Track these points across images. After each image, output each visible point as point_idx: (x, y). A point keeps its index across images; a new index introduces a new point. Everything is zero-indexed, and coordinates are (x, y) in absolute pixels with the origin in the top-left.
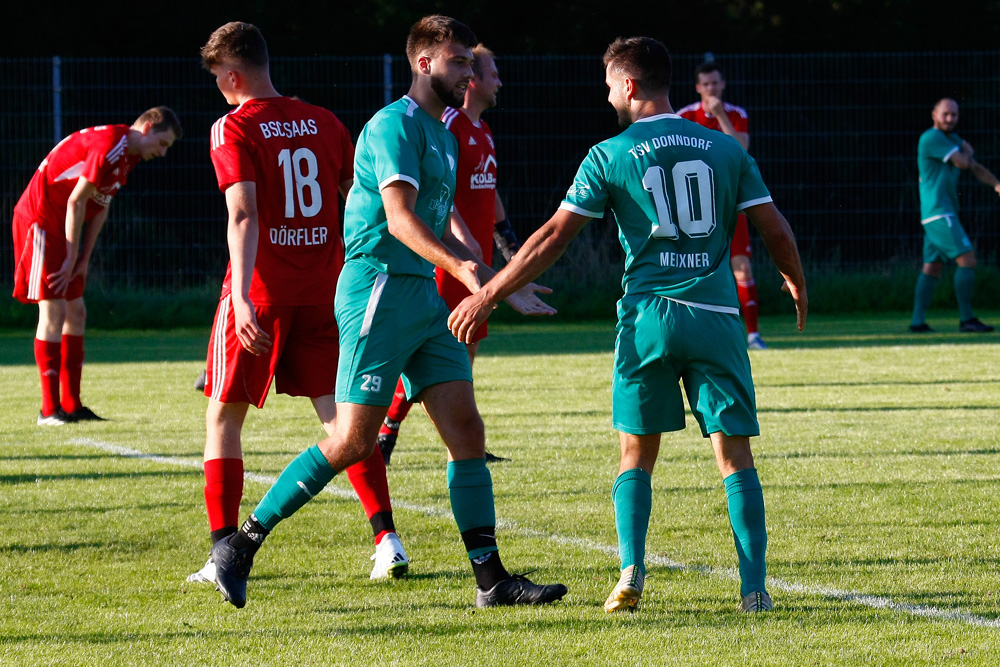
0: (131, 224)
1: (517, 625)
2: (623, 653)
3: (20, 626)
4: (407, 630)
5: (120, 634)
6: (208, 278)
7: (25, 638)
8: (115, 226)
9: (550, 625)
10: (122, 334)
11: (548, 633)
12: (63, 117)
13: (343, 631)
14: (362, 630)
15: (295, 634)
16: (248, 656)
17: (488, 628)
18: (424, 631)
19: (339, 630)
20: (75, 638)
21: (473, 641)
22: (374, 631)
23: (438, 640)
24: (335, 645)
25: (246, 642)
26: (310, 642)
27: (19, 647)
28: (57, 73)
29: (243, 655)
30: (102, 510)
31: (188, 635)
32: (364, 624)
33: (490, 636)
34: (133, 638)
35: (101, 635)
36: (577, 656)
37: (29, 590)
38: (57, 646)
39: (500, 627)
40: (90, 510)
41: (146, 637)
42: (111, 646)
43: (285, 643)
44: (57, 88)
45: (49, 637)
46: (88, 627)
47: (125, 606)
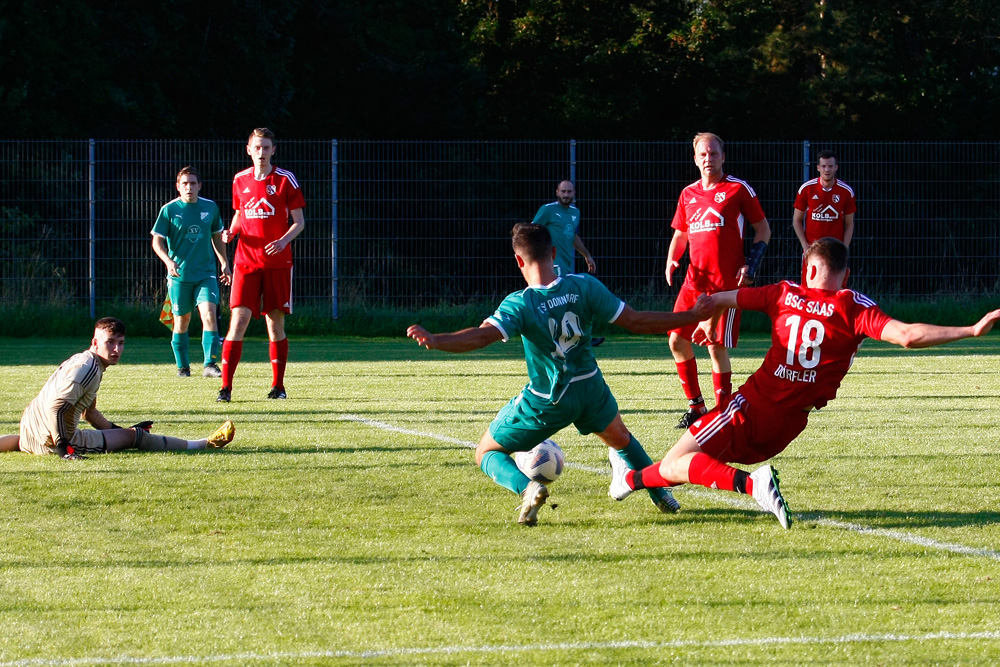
0: (386, 260)
1: (663, 556)
2: (741, 577)
3: (304, 551)
4: (584, 557)
5: (376, 558)
6: (441, 300)
7: (308, 559)
8: (374, 261)
9: (688, 556)
10: (377, 340)
11: (686, 562)
12: (338, 183)
13: (537, 558)
14: (551, 558)
15: (502, 560)
16: (469, 575)
17: (643, 557)
18: (596, 559)
19: (534, 557)
20: (344, 560)
21: (631, 567)
22: (559, 558)
23: (605, 566)
24: (531, 568)
25: (467, 564)
26: (513, 565)
27: (303, 565)
28: (334, 151)
29: (465, 574)
30: (363, 468)
31: (425, 559)
32: (552, 553)
33: (644, 563)
34: (386, 560)
35: (362, 558)
36: (707, 578)
37: (311, 525)
38: (331, 566)
39: (651, 557)
40: (354, 467)
41: (394, 560)
42: (369, 566)
43: (495, 566)
44: (335, 162)
45: (325, 559)
46: (352, 552)
47: (379, 537)
